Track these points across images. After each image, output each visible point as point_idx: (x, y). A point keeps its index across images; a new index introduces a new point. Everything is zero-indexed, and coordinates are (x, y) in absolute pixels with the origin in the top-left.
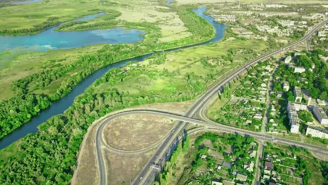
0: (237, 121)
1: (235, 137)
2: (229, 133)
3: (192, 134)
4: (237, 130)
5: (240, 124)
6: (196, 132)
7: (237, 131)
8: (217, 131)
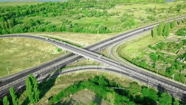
0: (169, 65)
1: (155, 97)
2: (145, 84)
3: (69, 74)
4: (166, 82)
5: (175, 70)
6: (77, 72)
7: (163, 84)
8: (120, 75)
